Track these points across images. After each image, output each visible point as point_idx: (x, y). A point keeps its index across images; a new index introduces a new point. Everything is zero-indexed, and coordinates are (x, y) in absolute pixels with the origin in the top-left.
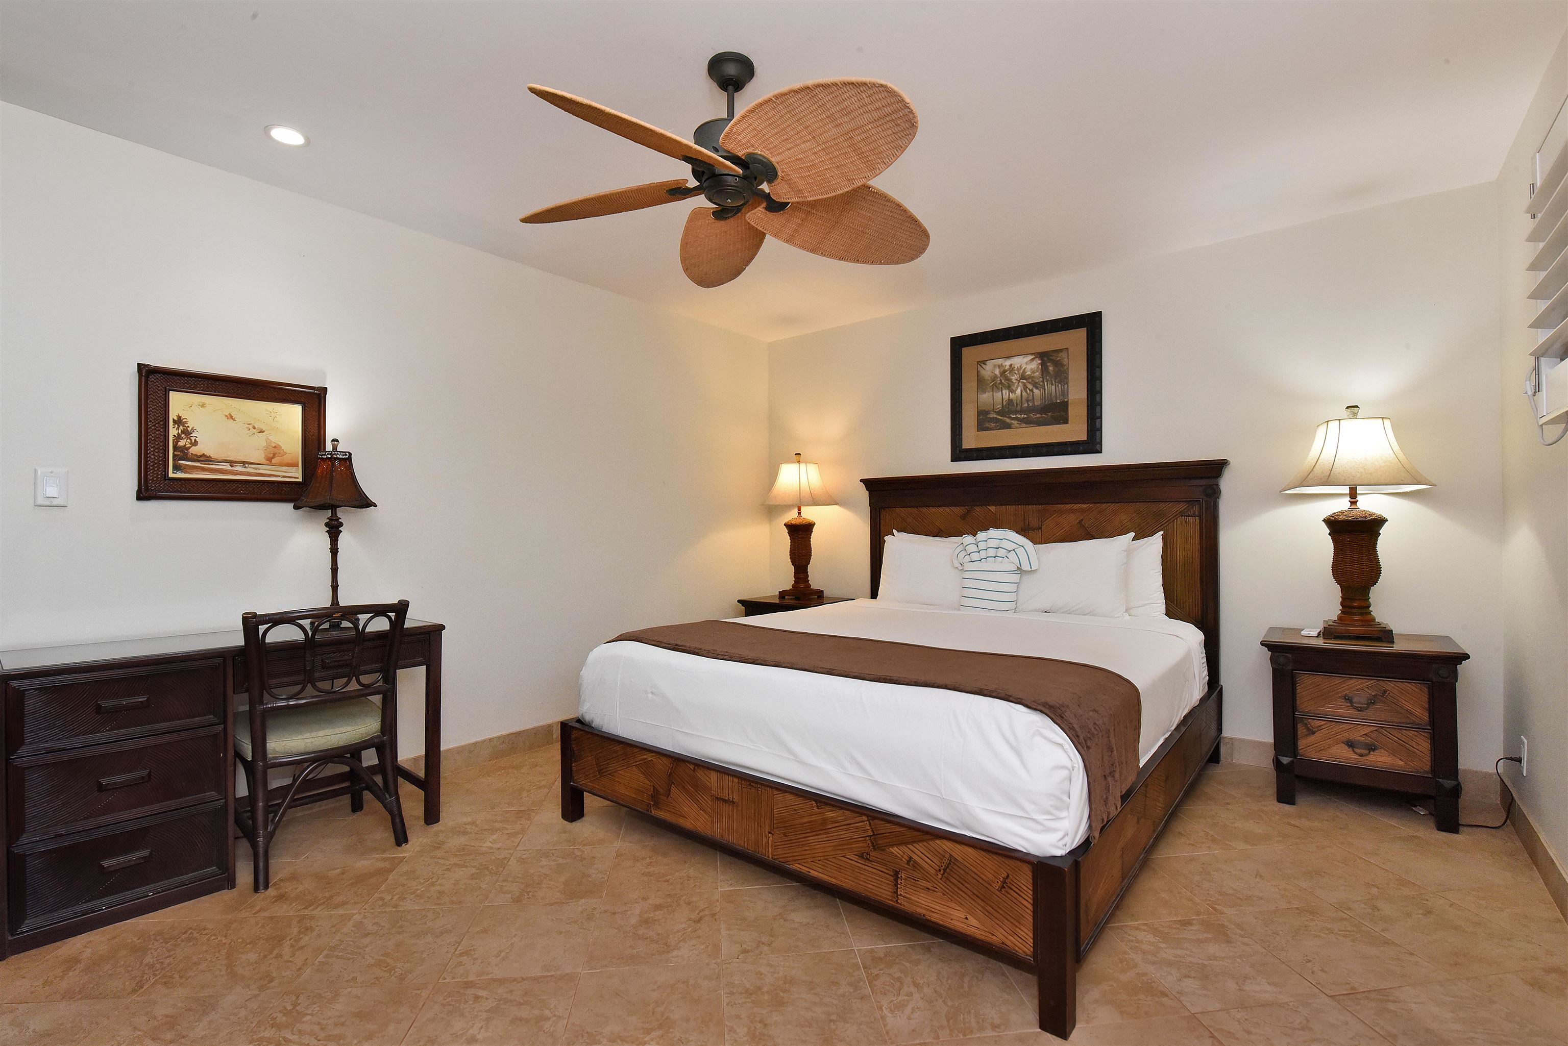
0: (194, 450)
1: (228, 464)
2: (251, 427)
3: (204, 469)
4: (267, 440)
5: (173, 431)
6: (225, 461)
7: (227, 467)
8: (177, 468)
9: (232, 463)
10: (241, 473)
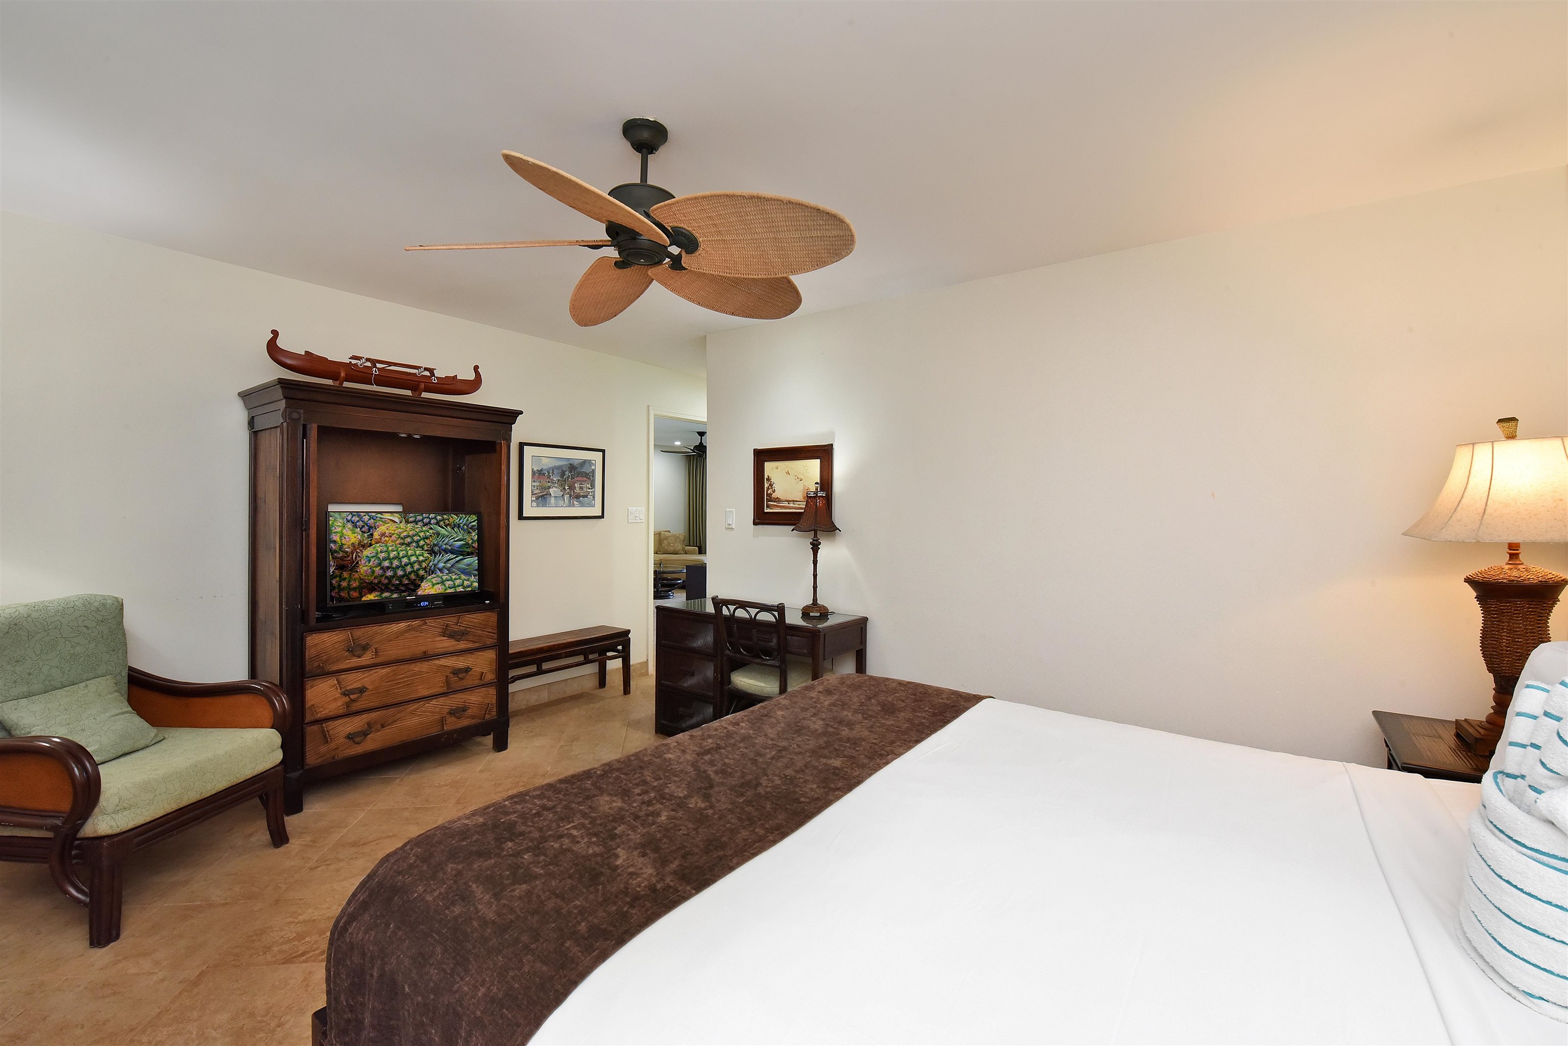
0: (774, 495)
1: (787, 503)
2: (796, 478)
3: (777, 506)
4: (804, 486)
5: (766, 485)
6: (786, 501)
7: (786, 504)
8: (768, 506)
9: (788, 501)
10: (792, 508)
